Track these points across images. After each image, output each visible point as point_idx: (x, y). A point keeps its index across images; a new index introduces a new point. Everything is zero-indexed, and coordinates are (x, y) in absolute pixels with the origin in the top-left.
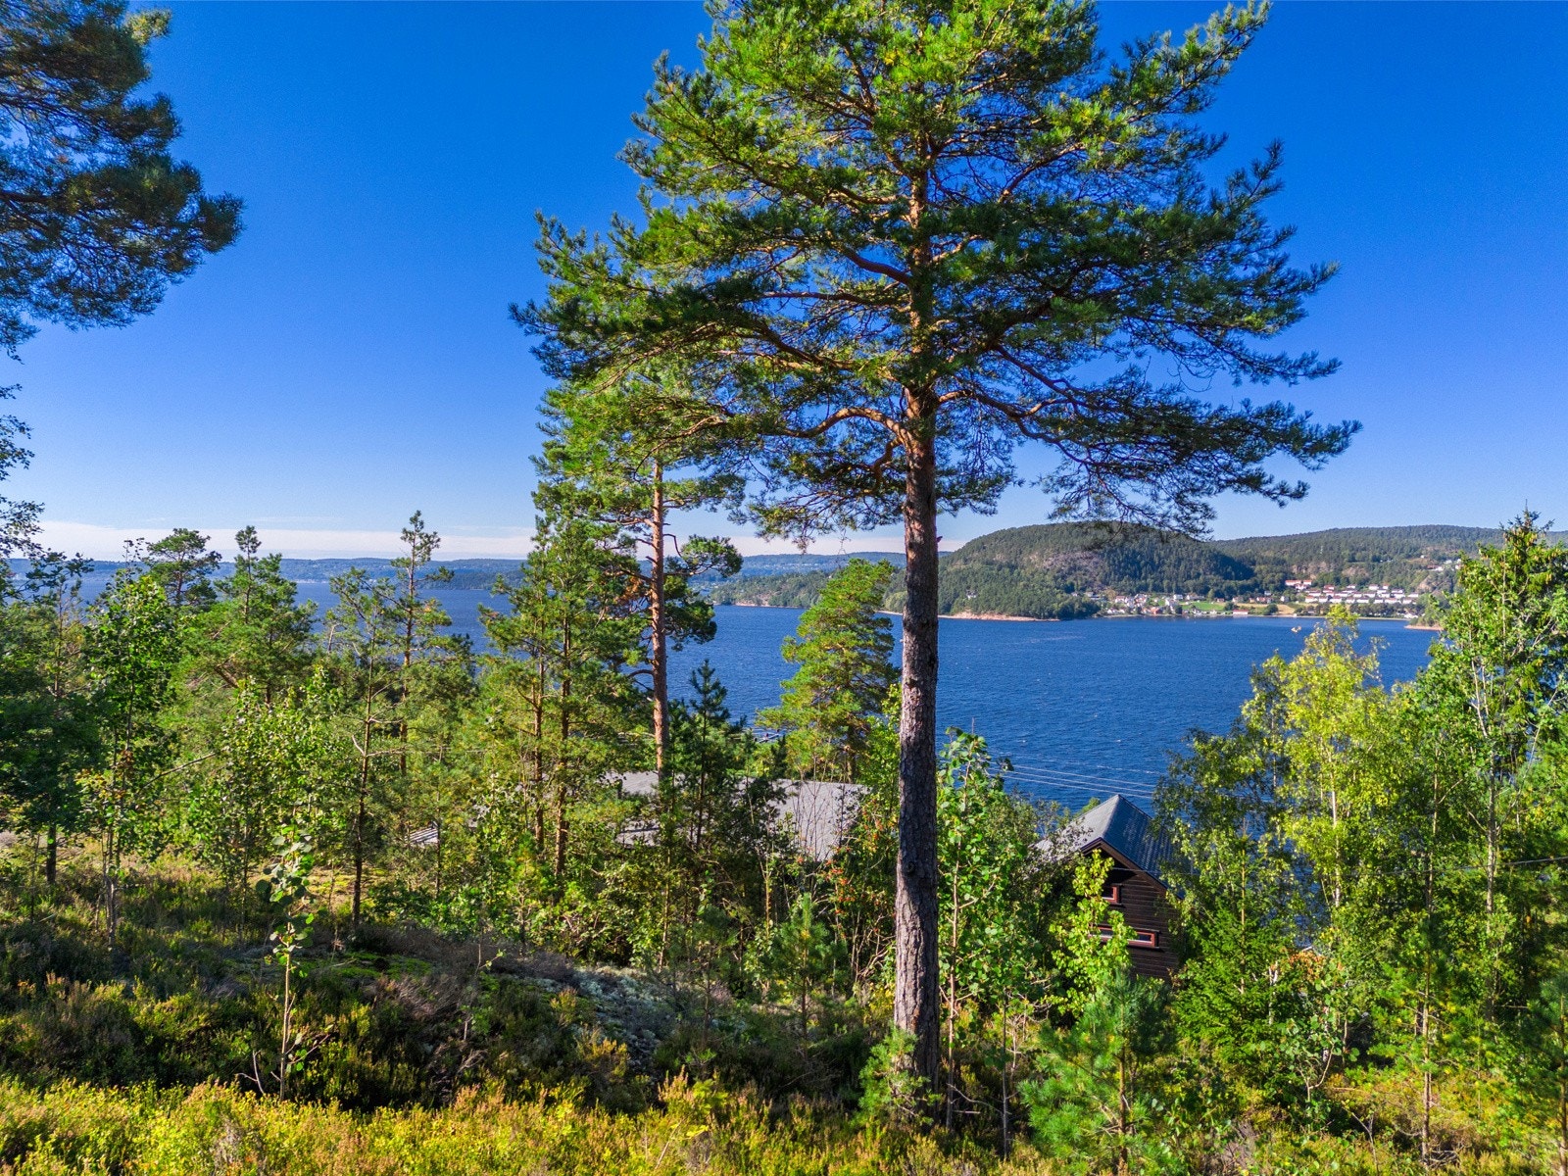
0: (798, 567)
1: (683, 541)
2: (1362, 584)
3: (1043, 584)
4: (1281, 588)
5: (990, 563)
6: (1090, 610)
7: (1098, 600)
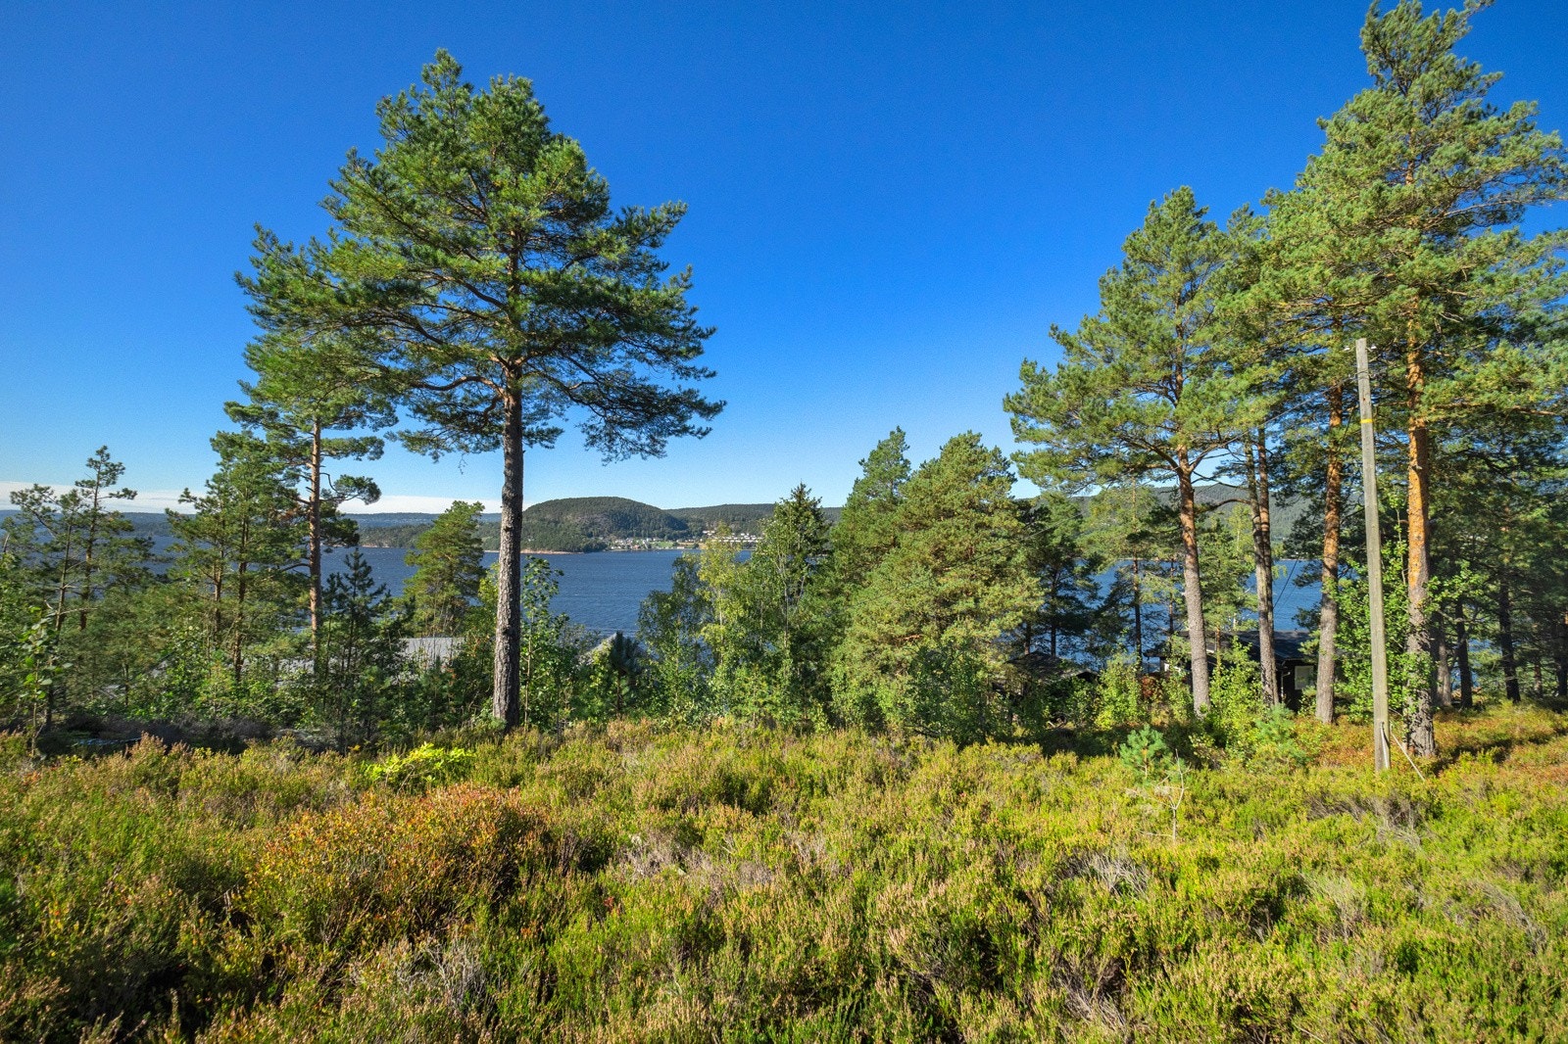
0: (411, 522)
1: (335, 478)
2: (738, 532)
3: (575, 533)
4: (700, 535)
5: (543, 520)
6: (602, 547)
7: (606, 541)
